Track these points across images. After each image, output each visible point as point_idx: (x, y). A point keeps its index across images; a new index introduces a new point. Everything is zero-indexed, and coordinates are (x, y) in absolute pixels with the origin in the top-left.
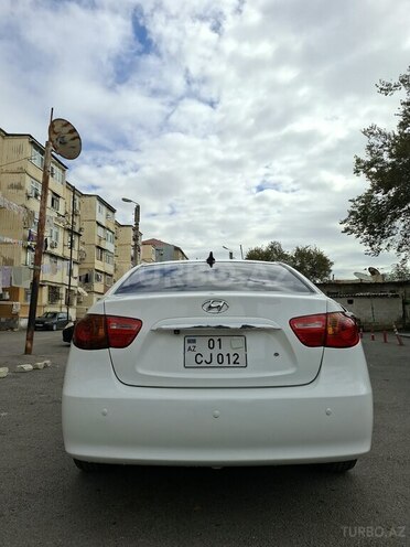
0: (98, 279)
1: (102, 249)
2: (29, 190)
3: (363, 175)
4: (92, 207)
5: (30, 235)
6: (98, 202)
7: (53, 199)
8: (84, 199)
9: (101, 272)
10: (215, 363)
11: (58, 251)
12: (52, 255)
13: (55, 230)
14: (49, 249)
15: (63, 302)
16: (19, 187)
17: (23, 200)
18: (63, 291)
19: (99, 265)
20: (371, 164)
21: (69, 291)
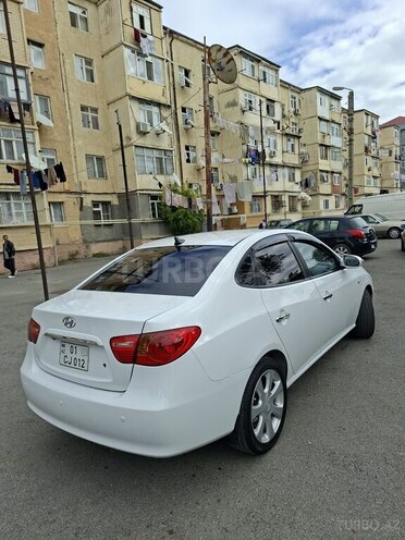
0: (323, 180)
1: (326, 146)
2: (243, 104)
4: (313, 102)
5: (248, 150)
6: (318, 95)
7: (268, 107)
8: (303, 95)
9: (327, 172)
11: (278, 160)
12: (271, 165)
13: (272, 138)
14: (267, 159)
15: (287, 208)
16: (234, 104)
17: (238, 117)
18: (285, 198)
19: (324, 165)
21: (292, 198)
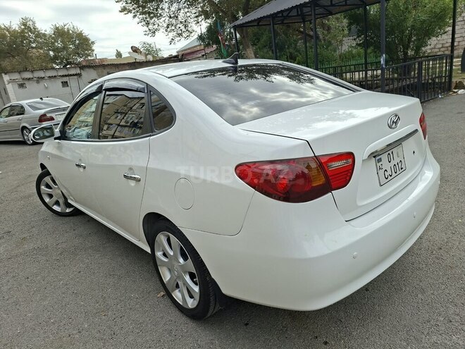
10: (394, 174)
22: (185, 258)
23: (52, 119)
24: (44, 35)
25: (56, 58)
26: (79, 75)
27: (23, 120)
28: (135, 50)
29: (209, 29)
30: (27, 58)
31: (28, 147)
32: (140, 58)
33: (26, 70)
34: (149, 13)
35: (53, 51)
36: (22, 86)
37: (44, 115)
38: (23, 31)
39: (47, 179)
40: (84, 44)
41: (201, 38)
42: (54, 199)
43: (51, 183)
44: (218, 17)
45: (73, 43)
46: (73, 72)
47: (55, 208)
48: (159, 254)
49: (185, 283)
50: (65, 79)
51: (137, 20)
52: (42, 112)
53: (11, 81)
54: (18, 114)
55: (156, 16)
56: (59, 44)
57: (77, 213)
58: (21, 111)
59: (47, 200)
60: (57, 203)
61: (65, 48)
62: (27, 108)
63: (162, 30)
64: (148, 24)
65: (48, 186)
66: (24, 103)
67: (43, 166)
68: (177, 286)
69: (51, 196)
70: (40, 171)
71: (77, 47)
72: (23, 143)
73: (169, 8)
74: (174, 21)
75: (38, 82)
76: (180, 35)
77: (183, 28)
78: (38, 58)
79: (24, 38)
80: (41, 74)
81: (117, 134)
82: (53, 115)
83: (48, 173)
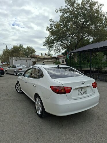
3: (48, 31)
10: (83, 94)
20: (50, 29)
22: (40, 103)
23: (22, 70)
24: (24, 48)
25: (26, 54)
26: (30, 59)
27: (15, 69)
28: (46, 54)
29: (65, 51)
30: (19, 53)
31: (15, 76)
32: (46, 57)
33: (18, 57)
34: (50, 46)
35: (26, 52)
36: (16, 60)
37: (20, 69)
38: (20, 47)
39: (18, 84)
40: (33, 51)
41: (63, 53)
42: (19, 89)
43: (19, 85)
44: (68, 49)
45: (31, 51)
46: (29, 58)
47: (18, 91)
48: (36, 102)
49: (40, 109)
50: (27, 60)
51: (47, 48)
52: (20, 68)
53: (14, 59)
54: (14, 68)
55: (52, 47)
56: (27, 51)
57: (23, 93)
58: (15, 67)
59: (17, 89)
60: (19, 90)
61: (28, 52)
62: (17, 66)
63: (53, 51)
64: (50, 49)
65: (18, 86)
66: (16, 65)
67: (18, 81)
68: (38, 110)
69: (18, 88)
70: (17, 82)
71: (32, 52)
72: (14, 75)
73: (56, 46)
74: (56, 49)
75: (20, 60)
76: (57, 52)
77: (58, 51)
78: (21, 54)
79: (20, 49)
80: (21, 58)
81: (35, 76)
82: (22, 69)
83: (19, 83)
